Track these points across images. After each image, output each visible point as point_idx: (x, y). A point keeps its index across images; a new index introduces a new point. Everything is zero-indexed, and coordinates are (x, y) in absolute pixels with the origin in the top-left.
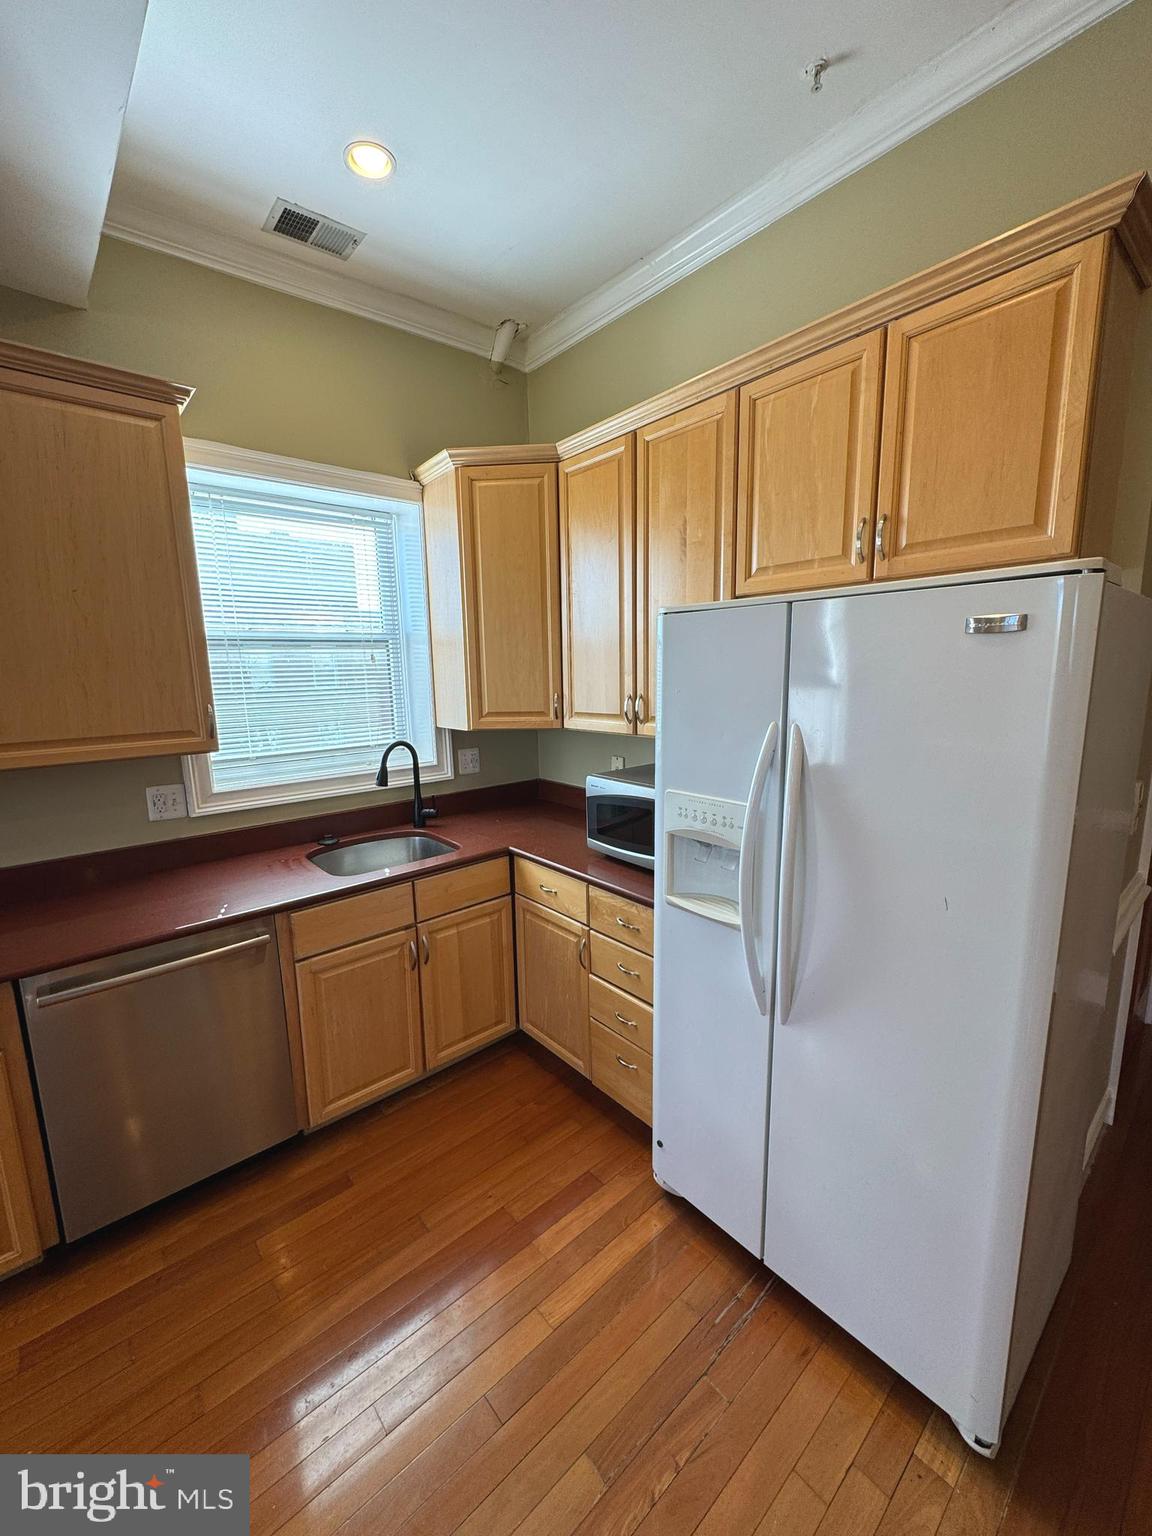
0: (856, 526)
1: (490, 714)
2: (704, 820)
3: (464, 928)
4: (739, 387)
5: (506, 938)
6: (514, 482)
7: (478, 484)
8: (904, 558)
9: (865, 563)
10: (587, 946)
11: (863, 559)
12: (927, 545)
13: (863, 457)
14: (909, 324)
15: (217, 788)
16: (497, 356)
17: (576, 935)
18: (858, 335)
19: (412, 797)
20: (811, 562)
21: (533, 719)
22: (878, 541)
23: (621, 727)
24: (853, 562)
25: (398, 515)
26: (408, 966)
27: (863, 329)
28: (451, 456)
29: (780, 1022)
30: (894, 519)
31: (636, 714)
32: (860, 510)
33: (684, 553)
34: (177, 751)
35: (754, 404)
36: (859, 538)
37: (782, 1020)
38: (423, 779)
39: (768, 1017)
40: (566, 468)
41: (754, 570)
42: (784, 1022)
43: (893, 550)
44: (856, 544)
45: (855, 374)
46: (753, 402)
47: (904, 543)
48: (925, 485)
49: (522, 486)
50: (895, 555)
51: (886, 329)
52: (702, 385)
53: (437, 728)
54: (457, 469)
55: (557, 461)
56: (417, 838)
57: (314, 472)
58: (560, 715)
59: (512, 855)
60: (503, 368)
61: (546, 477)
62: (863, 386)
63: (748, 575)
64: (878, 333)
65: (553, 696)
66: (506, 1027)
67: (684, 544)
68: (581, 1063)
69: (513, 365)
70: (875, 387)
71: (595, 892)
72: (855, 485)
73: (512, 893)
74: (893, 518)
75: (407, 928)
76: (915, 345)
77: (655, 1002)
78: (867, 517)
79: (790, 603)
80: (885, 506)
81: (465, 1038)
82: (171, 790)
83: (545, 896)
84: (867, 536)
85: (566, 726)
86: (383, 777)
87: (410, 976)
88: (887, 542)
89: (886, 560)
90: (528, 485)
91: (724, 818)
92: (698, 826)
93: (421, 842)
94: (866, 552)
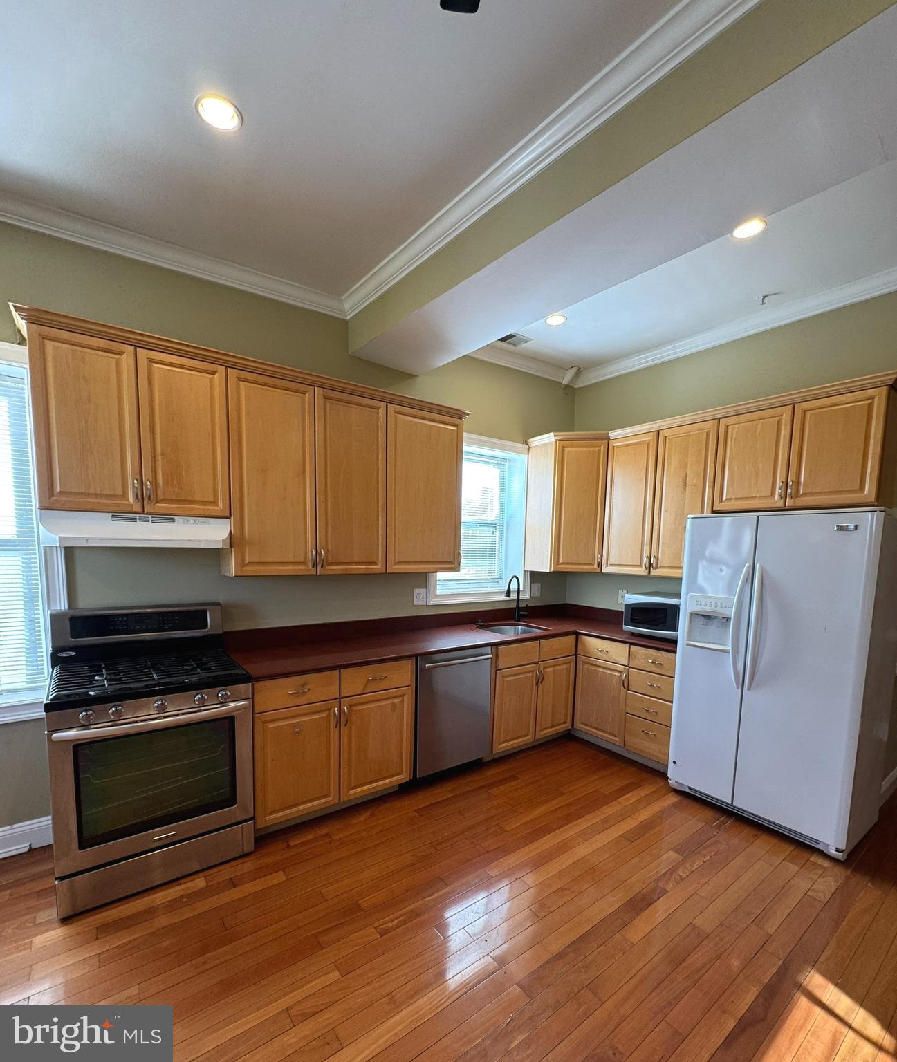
0: (778, 484)
1: (562, 563)
2: (706, 605)
3: (556, 668)
4: (719, 419)
5: (572, 677)
6: (585, 449)
7: (567, 449)
8: (802, 500)
9: (783, 501)
10: (628, 676)
11: (781, 498)
12: (812, 494)
13: (782, 456)
14: (806, 405)
15: (438, 592)
16: (565, 382)
17: (619, 672)
18: (780, 407)
19: (514, 605)
20: (755, 497)
21: (585, 567)
22: (789, 490)
23: (642, 571)
24: (776, 499)
25: (509, 460)
26: (535, 684)
27: (784, 404)
28: (555, 436)
29: (746, 690)
30: (797, 482)
31: (650, 564)
32: (780, 477)
33: (685, 489)
34: (426, 571)
35: (727, 428)
36: (780, 489)
38: (521, 597)
39: (741, 689)
40: (614, 444)
41: (725, 498)
42: (748, 690)
43: (796, 495)
44: (778, 491)
45: (779, 422)
46: (727, 426)
47: (801, 493)
48: (811, 471)
49: (590, 451)
50: (797, 497)
51: (794, 406)
52: (699, 416)
53: (525, 571)
54: (556, 442)
55: (609, 439)
56: (520, 627)
57: (481, 441)
58: (600, 565)
59: (577, 634)
60: (567, 386)
61: (602, 448)
62: (783, 427)
63: (721, 501)
64: (791, 407)
65: (597, 555)
66: (568, 726)
67: (685, 484)
68: (617, 739)
69: (572, 385)
70: (789, 427)
71: (633, 648)
72: (778, 467)
73: (576, 654)
75: (535, 663)
76: (808, 414)
78: (784, 480)
79: (758, 517)
80: (792, 476)
81: (552, 727)
82: (423, 591)
83: (600, 654)
84: (783, 489)
85: (603, 571)
86: (509, 593)
87: (534, 687)
88: (793, 491)
89: (793, 500)
90: (593, 451)
91: (721, 604)
92: (707, 608)
93: (521, 629)
94: (783, 495)
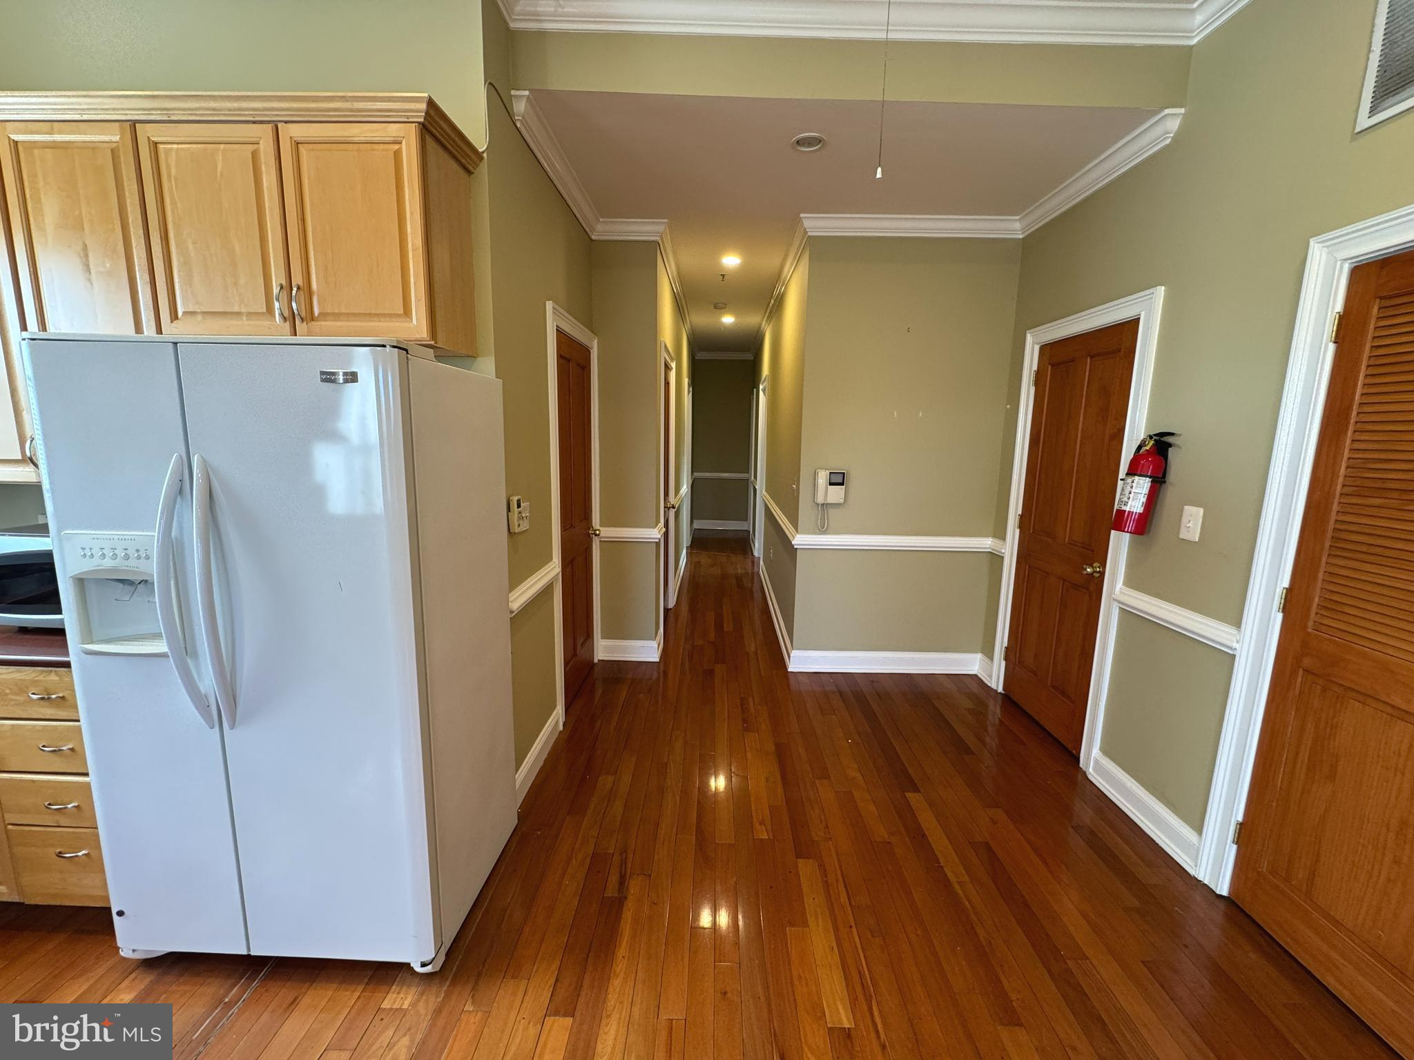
0: (276, 290)
2: (115, 556)
4: (134, 123)
8: (319, 323)
9: (288, 322)
11: (285, 319)
12: (337, 316)
13: (273, 231)
14: (296, 132)
18: (254, 122)
20: (239, 314)
22: (295, 306)
23: (26, 474)
24: (277, 320)
27: (257, 119)
29: (228, 728)
30: (307, 290)
32: (277, 278)
33: (89, 280)
35: (156, 151)
36: (278, 300)
37: (229, 726)
39: (217, 728)
41: (180, 314)
42: (232, 727)
43: (309, 316)
44: (277, 305)
45: (254, 156)
46: (154, 145)
47: (317, 311)
48: (327, 265)
50: (311, 320)
51: (277, 127)
52: (85, 103)
62: (263, 169)
63: (175, 316)
64: (270, 128)
67: (87, 268)
70: (274, 173)
72: (269, 254)
74: (306, 288)
76: (303, 151)
77: (91, 767)
78: (284, 283)
80: (297, 277)
84: (285, 299)
88: (303, 307)
89: (305, 323)
91: (138, 551)
92: (108, 563)
94: (286, 314)
